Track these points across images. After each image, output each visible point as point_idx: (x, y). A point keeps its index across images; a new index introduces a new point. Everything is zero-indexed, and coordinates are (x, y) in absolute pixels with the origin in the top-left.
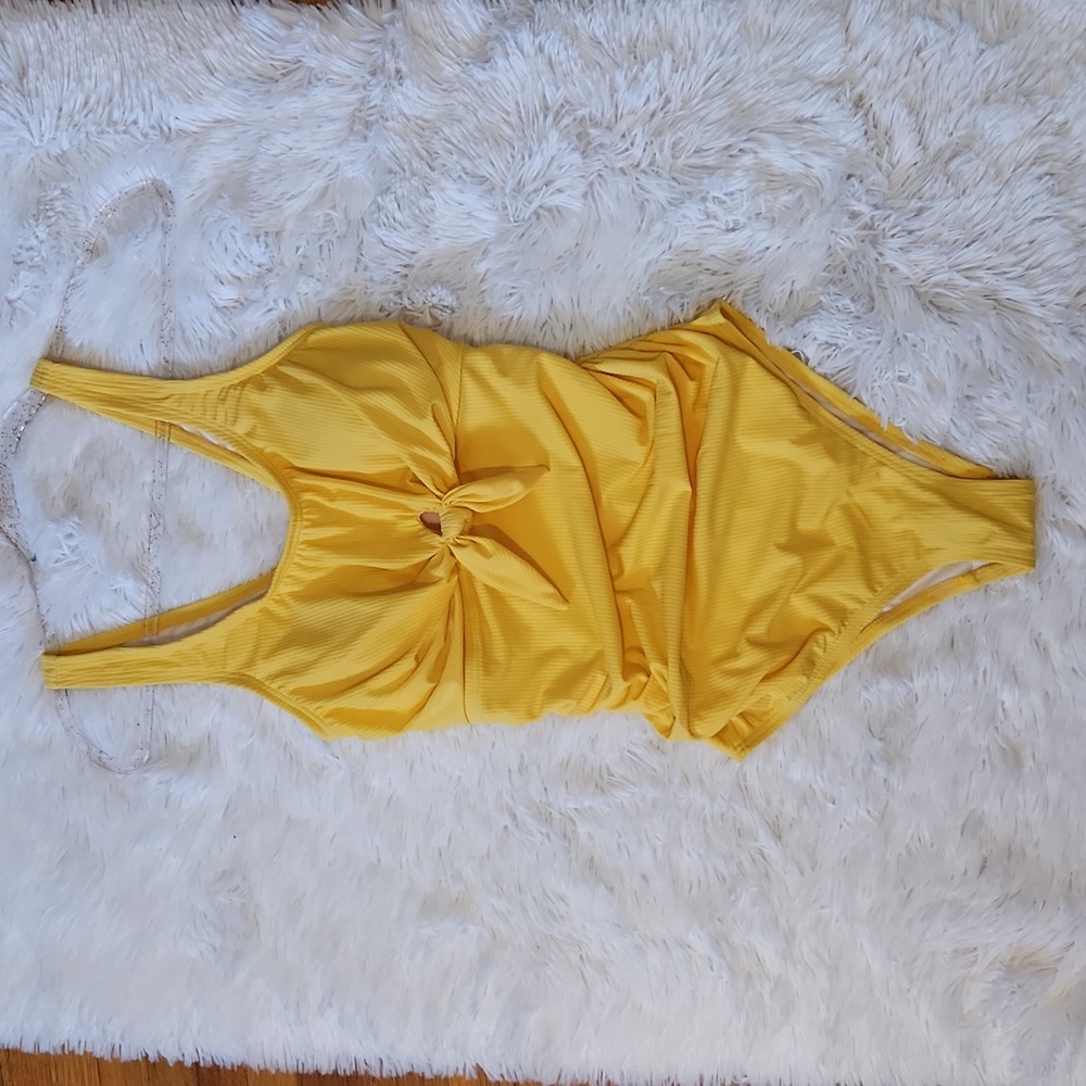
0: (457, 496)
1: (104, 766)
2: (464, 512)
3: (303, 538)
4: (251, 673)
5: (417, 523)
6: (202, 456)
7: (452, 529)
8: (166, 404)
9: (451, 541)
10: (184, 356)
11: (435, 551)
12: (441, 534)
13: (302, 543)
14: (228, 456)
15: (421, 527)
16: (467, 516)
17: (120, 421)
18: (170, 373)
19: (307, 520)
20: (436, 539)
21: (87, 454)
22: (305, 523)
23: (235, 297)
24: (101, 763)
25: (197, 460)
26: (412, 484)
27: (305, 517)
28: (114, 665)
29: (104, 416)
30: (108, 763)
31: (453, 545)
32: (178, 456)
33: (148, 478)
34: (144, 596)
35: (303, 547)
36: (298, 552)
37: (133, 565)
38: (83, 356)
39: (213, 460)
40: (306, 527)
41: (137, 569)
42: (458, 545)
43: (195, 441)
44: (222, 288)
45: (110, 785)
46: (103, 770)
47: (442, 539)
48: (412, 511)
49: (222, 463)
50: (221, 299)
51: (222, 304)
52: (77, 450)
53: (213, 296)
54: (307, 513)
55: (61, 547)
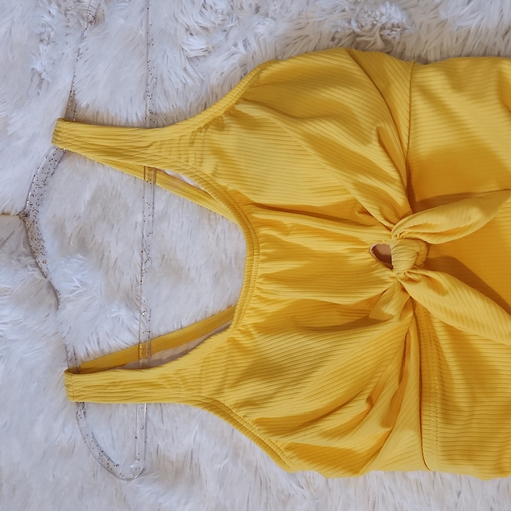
0: (407, 226)
1: (111, 471)
2: (415, 244)
3: (260, 272)
4: (221, 400)
5: (369, 256)
6: (181, 197)
7: (403, 262)
8: (150, 151)
9: (402, 276)
10: (163, 106)
11: (386, 287)
12: (391, 268)
13: (260, 277)
14: (201, 195)
15: (373, 259)
16: (417, 248)
17: (118, 169)
18: (154, 122)
19: (264, 254)
20: (385, 274)
21: (93, 201)
22: (262, 258)
23: (204, 47)
24: (109, 468)
25: (177, 201)
26: (360, 216)
27: (262, 251)
28: (115, 384)
29: (107, 165)
30: (115, 469)
31: (402, 279)
32: (164, 197)
33: (139, 218)
34: (138, 323)
35: (261, 280)
36: (257, 285)
37: (128, 295)
38: (89, 114)
39: (190, 200)
40: (263, 261)
41: (132, 301)
42: (411, 280)
43: (175, 183)
44: (191, 39)
45: (116, 489)
46: (111, 475)
47: (393, 274)
48: (363, 243)
49: (197, 203)
50: (191, 50)
51: (193, 54)
53: (185, 47)
54: (264, 248)
55: (72, 281)
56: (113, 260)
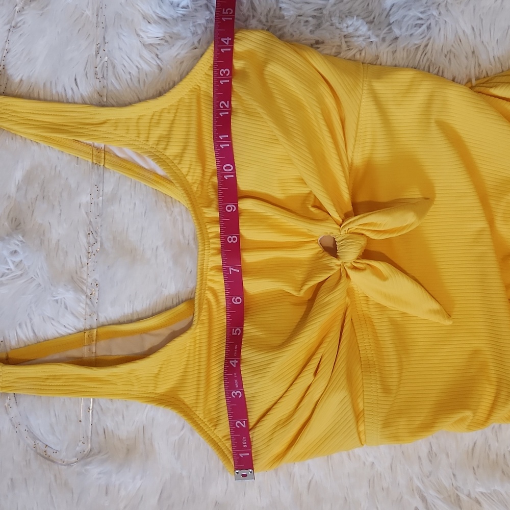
1: (48, 458)
2: (361, 238)
5: (317, 246)
6: (133, 178)
9: (349, 264)
10: (115, 85)
11: (331, 273)
12: (337, 257)
14: (158, 180)
15: (320, 249)
18: (102, 102)
20: (332, 262)
21: (28, 179)
23: (161, 35)
24: (46, 456)
25: (129, 183)
26: (313, 210)
30: (53, 456)
31: (349, 268)
32: (112, 178)
33: (85, 199)
34: (83, 306)
37: (72, 278)
39: (143, 183)
41: (75, 282)
43: (128, 166)
44: (149, 27)
45: (55, 476)
46: (48, 462)
47: (339, 262)
48: (312, 236)
49: (151, 186)
50: (149, 38)
51: (149, 41)
52: (19, 175)
53: (141, 34)
55: (7, 263)
56: (54, 242)
